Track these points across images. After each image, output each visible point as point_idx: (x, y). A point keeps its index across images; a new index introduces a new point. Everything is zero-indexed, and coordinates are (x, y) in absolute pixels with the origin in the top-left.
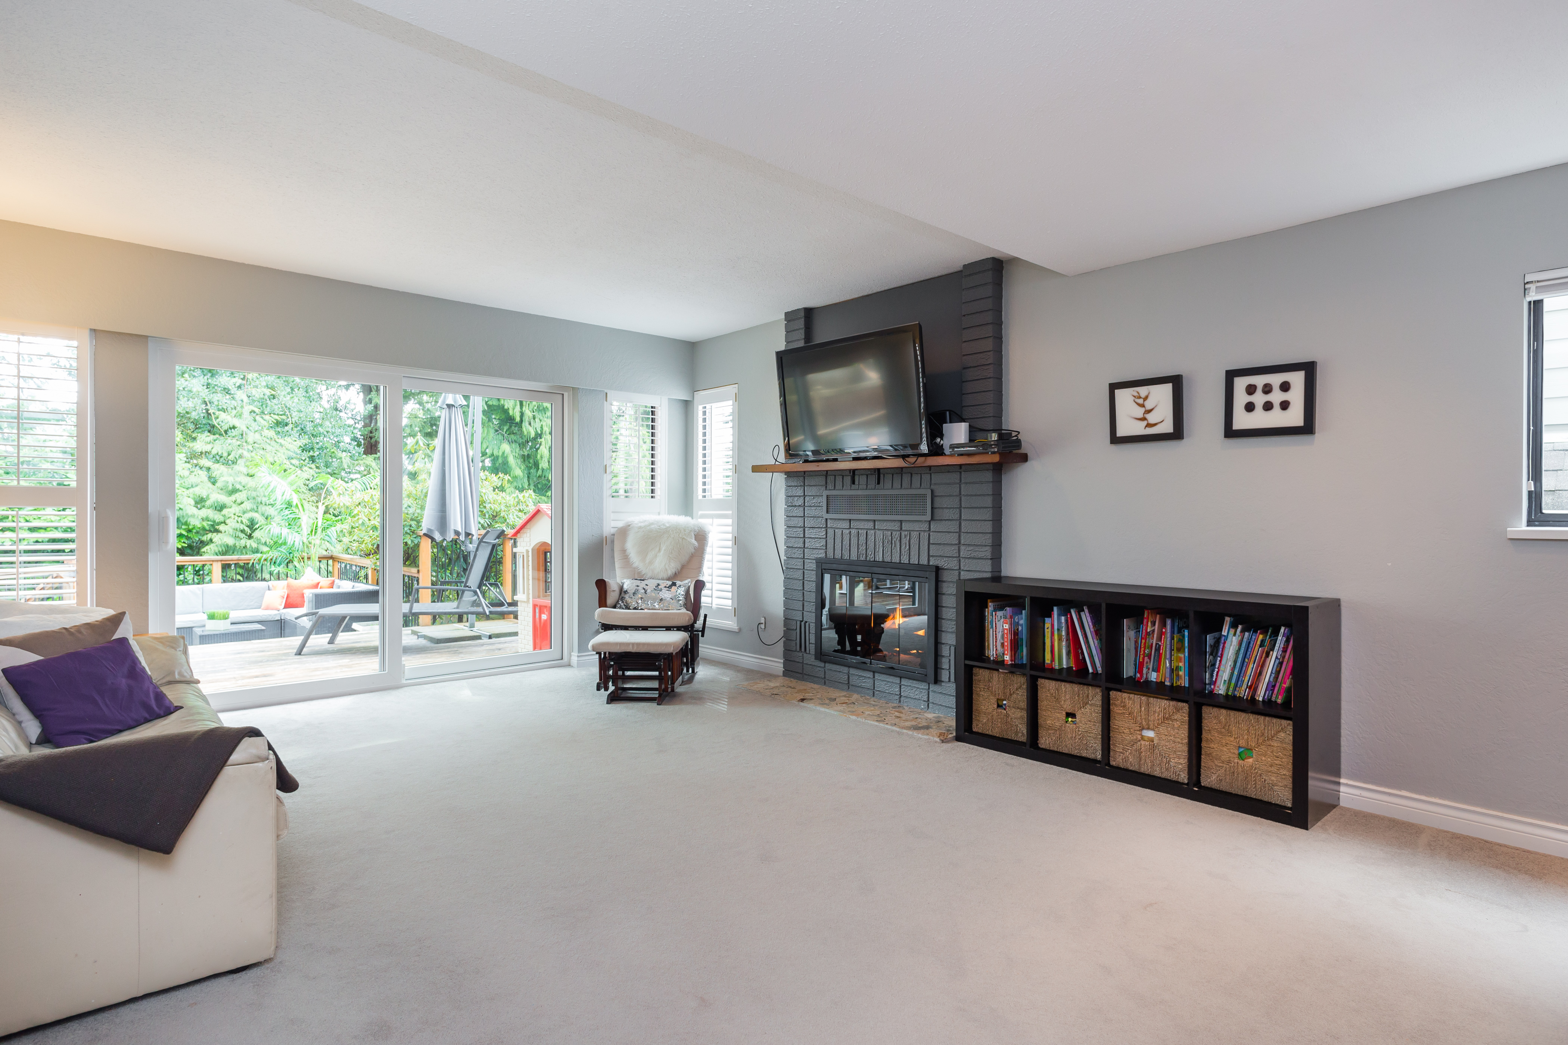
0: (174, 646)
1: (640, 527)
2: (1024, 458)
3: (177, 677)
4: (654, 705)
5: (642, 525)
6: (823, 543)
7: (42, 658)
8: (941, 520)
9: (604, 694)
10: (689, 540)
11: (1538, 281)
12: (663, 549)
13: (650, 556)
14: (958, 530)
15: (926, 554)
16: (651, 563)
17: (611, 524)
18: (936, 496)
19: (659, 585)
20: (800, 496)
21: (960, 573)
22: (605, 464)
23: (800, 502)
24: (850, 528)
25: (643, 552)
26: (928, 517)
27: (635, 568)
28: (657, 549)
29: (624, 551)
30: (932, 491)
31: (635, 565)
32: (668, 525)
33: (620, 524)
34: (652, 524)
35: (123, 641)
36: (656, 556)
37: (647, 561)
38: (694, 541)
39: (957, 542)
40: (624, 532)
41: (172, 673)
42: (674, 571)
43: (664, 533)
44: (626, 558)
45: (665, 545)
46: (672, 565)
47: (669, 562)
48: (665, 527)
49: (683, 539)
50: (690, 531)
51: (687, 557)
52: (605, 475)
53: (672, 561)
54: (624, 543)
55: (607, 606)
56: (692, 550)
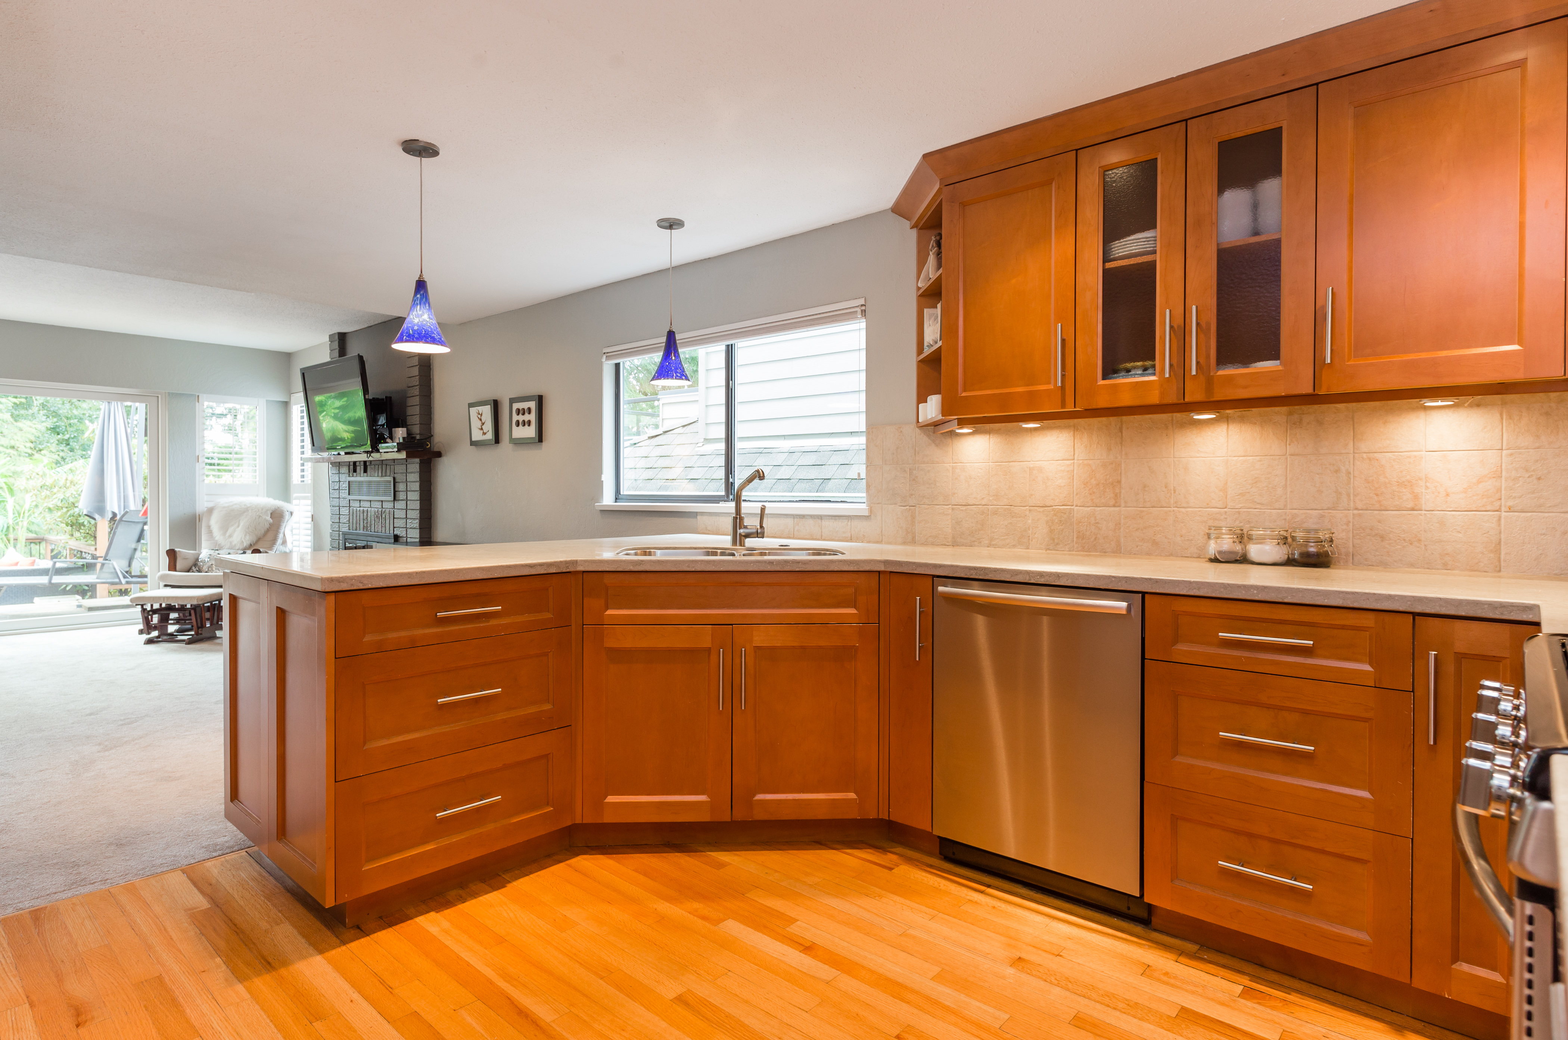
1: (224, 507)
2: (439, 455)
4: (183, 645)
5: (226, 505)
6: (348, 519)
8: (399, 500)
9: (145, 637)
10: (264, 517)
11: (607, 353)
12: (242, 524)
13: (229, 531)
14: (405, 508)
15: (392, 526)
16: (230, 536)
17: (201, 506)
18: (397, 482)
20: (337, 482)
21: (407, 539)
22: (197, 455)
23: (337, 487)
24: (360, 507)
25: (224, 528)
26: (392, 498)
27: (217, 541)
28: (237, 524)
29: (209, 527)
30: (394, 479)
31: (217, 539)
32: (249, 505)
33: (210, 505)
34: (235, 504)
36: (234, 531)
37: (228, 534)
38: (269, 518)
39: (405, 517)
40: (210, 511)
42: (249, 543)
43: (244, 512)
44: (210, 532)
45: (244, 522)
46: (248, 537)
47: (245, 535)
48: (246, 507)
49: (260, 516)
50: (267, 510)
51: (263, 532)
52: (197, 464)
53: (248, 534)
54: (209, 520)
55: (175, 570)
56: (267, 526)
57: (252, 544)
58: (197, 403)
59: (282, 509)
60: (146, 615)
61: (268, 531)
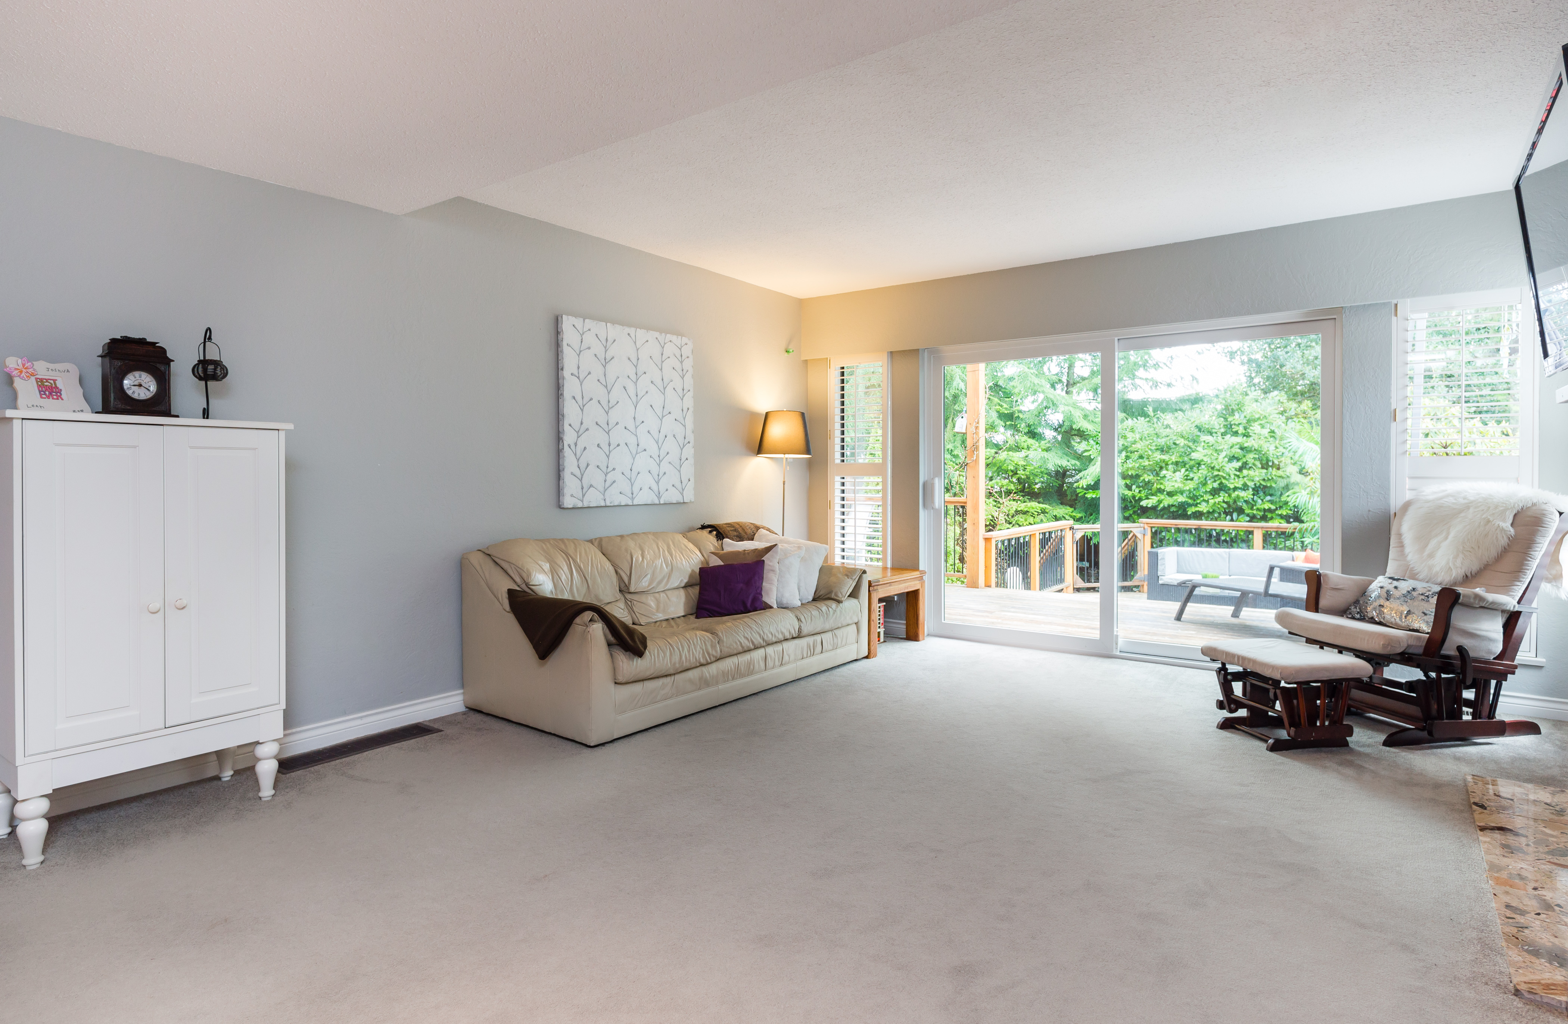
0: (849, 574)
1: (1428, 501)
3: (833, 596)
5: (1431, 497)
7: (722, 564)
9: (1222, 715)
10: (1497, 522)
12: (1452, 535)
13: (1433, 543)
16: (1431, 556)
17: (1405, 495)
19: (1414, 589)
22: (1393, 408)
25: (1423, 539)
27: (1409, 562)
28: (1444, 535)
29: (1400, 535)
31: (1409, 558)
32: (1472, 499)
33: (1411, 495)
34: (1448, 496)
35: (764, 561)
36: (1438, 546)
37: (1426, 553)
38: (1507, 525)
40: (1406, 506)
41: (831, 592)
42: (1462, 573)
43: (1461, 511)
44: (1401, 546)
45: (1457, 530)
46: (1459, 562)
47: (1456, 557)
48: (1466, 501)
49: (1489, 521)
50: (1506, 509)
51: (1493, 553)
52: (1393, 425)
53: (1461, 556)
54: (1400, 525)
55: (1316, 610)
56: (1504, 541)
57: (1469, 575)
58: (1394, 318)
59: (1544, 507)
60: (1226, 679)
61: (1505, 551)
